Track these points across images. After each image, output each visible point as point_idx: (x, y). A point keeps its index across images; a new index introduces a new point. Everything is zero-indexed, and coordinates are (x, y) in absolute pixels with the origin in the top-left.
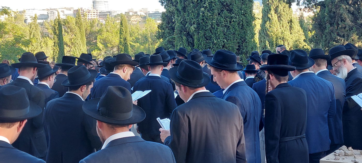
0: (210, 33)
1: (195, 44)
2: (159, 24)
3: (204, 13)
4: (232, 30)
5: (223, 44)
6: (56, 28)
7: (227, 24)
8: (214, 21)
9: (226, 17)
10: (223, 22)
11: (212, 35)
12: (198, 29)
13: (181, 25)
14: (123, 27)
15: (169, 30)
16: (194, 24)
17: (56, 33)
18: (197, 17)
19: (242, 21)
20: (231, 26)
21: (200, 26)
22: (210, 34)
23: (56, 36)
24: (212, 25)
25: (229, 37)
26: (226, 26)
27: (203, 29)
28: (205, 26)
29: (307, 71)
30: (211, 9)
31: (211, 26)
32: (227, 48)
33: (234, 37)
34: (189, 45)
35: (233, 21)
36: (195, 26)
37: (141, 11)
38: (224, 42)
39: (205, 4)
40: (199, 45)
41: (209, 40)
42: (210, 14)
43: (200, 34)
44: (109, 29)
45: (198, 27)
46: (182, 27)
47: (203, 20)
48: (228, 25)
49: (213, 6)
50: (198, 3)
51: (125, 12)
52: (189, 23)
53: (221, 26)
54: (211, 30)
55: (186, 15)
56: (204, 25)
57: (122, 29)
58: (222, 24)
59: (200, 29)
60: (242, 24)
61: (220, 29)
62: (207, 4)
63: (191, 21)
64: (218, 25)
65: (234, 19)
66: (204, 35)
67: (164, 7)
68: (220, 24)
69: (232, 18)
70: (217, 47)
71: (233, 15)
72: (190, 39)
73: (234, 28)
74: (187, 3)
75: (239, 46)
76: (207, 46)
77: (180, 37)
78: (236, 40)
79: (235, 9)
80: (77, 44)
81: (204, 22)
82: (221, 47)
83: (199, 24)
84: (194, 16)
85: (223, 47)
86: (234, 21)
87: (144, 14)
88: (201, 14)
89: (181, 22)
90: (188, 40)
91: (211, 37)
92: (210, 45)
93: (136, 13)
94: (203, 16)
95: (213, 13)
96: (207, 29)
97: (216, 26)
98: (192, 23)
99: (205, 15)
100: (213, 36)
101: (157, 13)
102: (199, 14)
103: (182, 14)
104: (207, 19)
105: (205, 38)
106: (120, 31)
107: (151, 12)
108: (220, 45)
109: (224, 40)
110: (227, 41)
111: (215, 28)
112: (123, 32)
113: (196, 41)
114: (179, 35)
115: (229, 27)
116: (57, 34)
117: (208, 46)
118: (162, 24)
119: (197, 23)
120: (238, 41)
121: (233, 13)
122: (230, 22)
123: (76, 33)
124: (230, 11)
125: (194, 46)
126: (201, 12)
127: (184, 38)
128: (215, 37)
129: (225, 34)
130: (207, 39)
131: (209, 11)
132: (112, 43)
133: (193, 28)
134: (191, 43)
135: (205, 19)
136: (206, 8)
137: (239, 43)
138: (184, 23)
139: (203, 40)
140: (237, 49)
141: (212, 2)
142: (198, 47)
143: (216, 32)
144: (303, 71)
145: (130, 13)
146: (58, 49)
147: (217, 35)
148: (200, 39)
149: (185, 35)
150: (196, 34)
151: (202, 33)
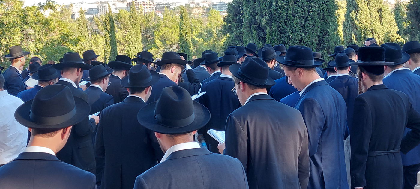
0: (285, 25)
1: (268, 39)
2: (225, 16)
3: (277, 3)
4: (311, 22)
5: (300, 38)
6: (107, 24)
7: (305, 14)
8: (290, 12)
9: (304, 7)
10: (300, 12)
11: (287, 27)
12: (270, 21)
13: (251, 17)
14: (183, 21)
15: (236, 23)
16: (266, 15)
17: (108, 29)
18: (270, 7)
19: (323, 11)
20: (310, 17)
21: (273, 17)
22: (285, 27)
23: (108, 33)
24: (287, 16)
25: (307, 29)
26: (303, 17)
27: (276, 20)
28: (279, 18)
29: (402, 68)
31: (285, 17)
32: (305, 43)
33: (313, 30)
34: (260, 40)
35: (312, 11)
36: (267, 17)
37: (204, 2)
38: (301, 35)
40: (271, 39)
41: (283, 34)
42: (285, 4)
43: (272, 27)
44: (167, 24)
45: (270, 19)
46: (251, 19)
47: (276, 10)
48: (307, 15)
51: (186, 4)
52: (260, 14)
53: (297, 17)
54: (286, 22)
55: (256, 6)
56: (278, 16)
57: (182, 23)
58: (299, 14)
59: (273, 21)
60: (323, 15)
61: (297, 20)
63: (262, 13)
64: (294, 16)
65: (313, 9)
66: (278, 28)
68: (297, 15)
69: (311, 7)
70: (294, 42)
71: (312, 4)
72: (261, 33)
73: (313, 19)
75: (319, 41)
76: (281, 41)
77: (249, 31)
78: (316, 33)
80: (132, 41)
81: (277, 12)
82: (297, 41)
83: (272, 15)
84: (266, 6)
85: (301, 41)
86: (314, 10)
87: (207, 6)
88: (274, 3)
89: (251, 14)
90: (258, 34)
91: (285, 31)
92: (285, 40)
93: (198, 4)
94: (276, 6)
95: (289, 2)
96: (281, 21)
97: (292, 17)
98: (264, 14)
99: (278, 5)
100: (288, 29)
101: (222, 4)
102: (271, 4)
103: (252, 4)
104: (281, 10)
105: (279, 31)
106: (180, 25)
107: (215, 4)
108: (297, 39)
109: (301, 34)
110: (305, 35)
111: (291, 20)
112: (184, 28)
113: (268, 35)
114: (248, 29)
115: (307, 18)
116: (109, 31)
117: (283, 40)
118: (229, 16)
119: (270, 14)
120: (318, 34)
121: (312, 2)
122: (309, 12)
123: (129, 29)
125: (265, 41)
126: (274, 2)
127: (254, 32)
128: (290, 31)
129: (302, 27)
130: (281, 33)
132: (172, 40)
133: (264, 21)
134: (262, 37)
135: (278, 9)
137: (319, 36)
138: (254, 15)
139: (277, 34)
140: (317, 44)
142: (271, 42)
143: (292, 25)
144: (397, 68)
145: (191, 5)
146: (110, 48)
147: (294, 28)
148: (273, 33)
149: (255, 29)
150: (268, 27)
151: (275, 25)
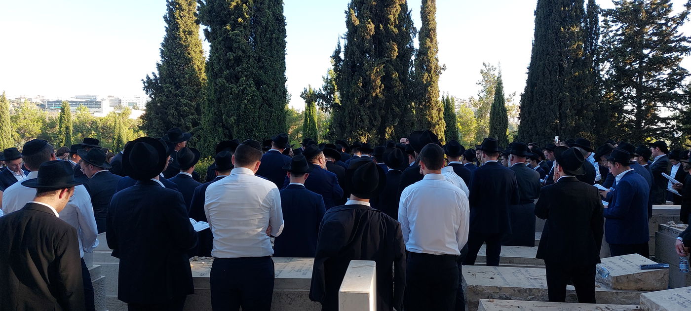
3: (246, 105)
12: (238, 121)
18: (238, 109)
24: (254, 118)
26: (266, 120)
27: (243, 121)
30: (253, 102)
34: (225, 137)
39: (246, 96)
45: (237, 119)
47: (245, 112)
49: (256, 100)
50: (239, 95)
55: (222, 107)
61: (262, 122)
62: (249, 97)
64: (259, 118)
67: (148, 95)
69: (271, 112)
74: (224, 94)
79: (274, 103)
83: (239, 116)
89: (215, 114)
90: (223, 132)
91: (252, 130)
94: (245, 109)
96: (248, 122)
98: (231, 114)
102: (239, 107)
103: (216, 104)
114: (213, 127)
119: (237, 115)
122: (271, 116)
124: (270, 105)
127: (220, 130)
131: (251, 104)
133: (233, 120)
136: (248, 100)
141: (254, 95)
149: (220, 127)
150: (235, 126)
151: (242, 125)
